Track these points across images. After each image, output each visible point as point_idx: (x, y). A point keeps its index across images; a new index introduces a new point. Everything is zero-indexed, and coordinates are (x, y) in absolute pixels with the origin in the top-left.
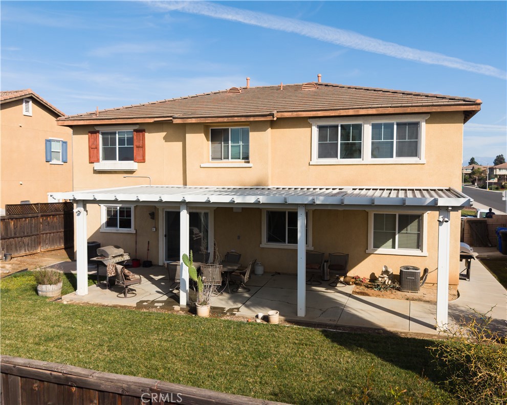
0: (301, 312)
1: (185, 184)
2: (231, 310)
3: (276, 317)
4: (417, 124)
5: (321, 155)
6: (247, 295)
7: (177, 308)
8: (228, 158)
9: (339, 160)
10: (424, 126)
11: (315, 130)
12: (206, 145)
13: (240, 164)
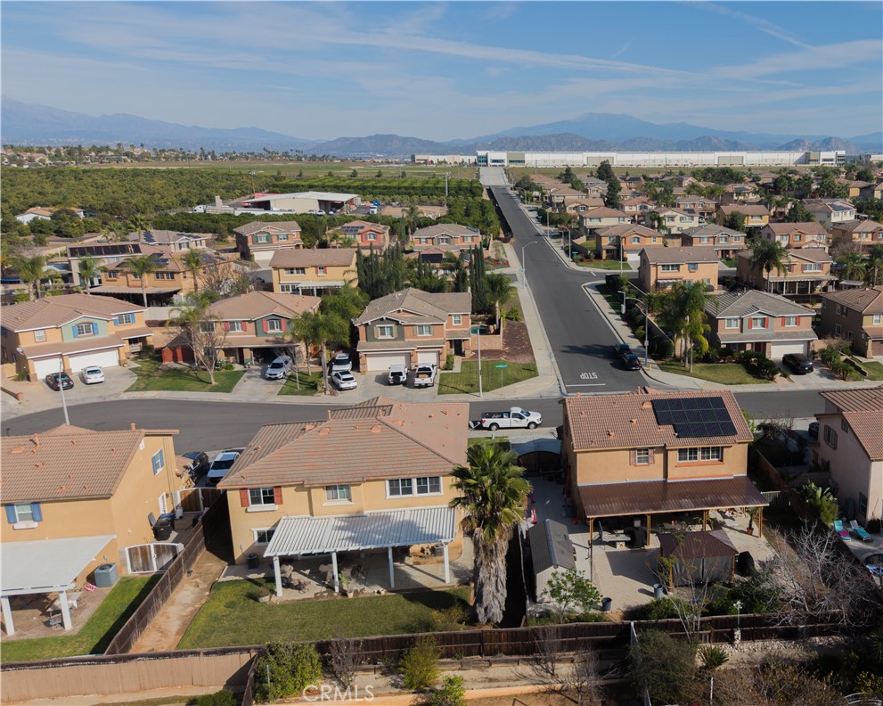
0: (393, 586)
1: (312, 514)
2: (361, 590)
3: (383, 592)
4: (438, 477)
5: (391, 494)
6: (363, 578)
7: (335, 594)
8: (337, 498)
9: (401, 496)
10: (441, 478)
11: (387, 482)
12: (324, 493)
13: (345, 502)
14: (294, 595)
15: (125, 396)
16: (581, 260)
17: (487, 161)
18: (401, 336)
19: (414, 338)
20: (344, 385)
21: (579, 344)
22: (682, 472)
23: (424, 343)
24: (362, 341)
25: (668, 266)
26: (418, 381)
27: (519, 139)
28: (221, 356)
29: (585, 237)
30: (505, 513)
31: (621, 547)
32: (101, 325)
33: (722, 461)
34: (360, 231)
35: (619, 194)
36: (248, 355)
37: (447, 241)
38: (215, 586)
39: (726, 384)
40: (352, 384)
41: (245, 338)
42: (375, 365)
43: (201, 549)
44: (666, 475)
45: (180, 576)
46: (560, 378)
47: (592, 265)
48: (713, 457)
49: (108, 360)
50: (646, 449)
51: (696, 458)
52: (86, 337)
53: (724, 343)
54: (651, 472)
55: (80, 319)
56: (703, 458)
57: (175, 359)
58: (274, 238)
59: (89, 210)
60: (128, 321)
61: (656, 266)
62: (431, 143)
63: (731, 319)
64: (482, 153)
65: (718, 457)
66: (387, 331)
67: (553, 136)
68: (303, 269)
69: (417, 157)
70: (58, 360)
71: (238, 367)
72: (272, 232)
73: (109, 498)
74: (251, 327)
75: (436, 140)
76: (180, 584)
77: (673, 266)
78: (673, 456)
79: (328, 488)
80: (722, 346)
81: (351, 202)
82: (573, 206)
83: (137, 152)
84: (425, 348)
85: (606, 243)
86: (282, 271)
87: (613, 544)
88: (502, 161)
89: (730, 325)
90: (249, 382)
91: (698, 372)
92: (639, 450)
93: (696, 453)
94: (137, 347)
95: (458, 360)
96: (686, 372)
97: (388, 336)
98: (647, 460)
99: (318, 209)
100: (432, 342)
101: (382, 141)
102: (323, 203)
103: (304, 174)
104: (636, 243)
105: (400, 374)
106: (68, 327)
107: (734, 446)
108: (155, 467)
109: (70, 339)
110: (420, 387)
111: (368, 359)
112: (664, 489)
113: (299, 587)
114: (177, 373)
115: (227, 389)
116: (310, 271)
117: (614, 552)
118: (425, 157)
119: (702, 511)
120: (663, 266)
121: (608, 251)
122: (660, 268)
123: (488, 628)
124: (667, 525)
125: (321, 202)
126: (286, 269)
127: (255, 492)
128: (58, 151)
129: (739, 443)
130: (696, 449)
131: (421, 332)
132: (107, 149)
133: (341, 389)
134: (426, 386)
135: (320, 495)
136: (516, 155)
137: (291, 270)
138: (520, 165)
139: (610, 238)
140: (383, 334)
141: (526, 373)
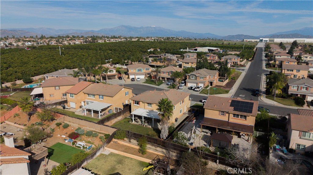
0: (153, 127)
1: (144, 108)
2: (147, 126)
3: (151, 127)
7: (142, 125)
12: (147, 105)
13: (150, 107)
14: (136, 123)
15: (141, 84)
16: (268, 67)
17: (262, 41)
18: (196, 79)
19: (199, 80)
20: (180, 88)
21: (247, 88)
22: (233, 120)
23: (201, 81)
24: (188, 79)
25: (289, 70)
26: (196, 89)
27: (279, 35)
28: (161, 79)
29: (273, 61)
30: (166, 114)
31: (209, 134)
32: (142, 70)
33: (246, 120)
34: (210, 56)
35: (294, 50)
36: (166, 79)
37: (230, 59)
38: (126, 118)
39: (284, 105)
40: (182, 88)
41: (166, 76)
42: (189, 85)
43: (128, 111)
44: (229, 120)
45: (121, 115)
46: (233, 95)
47: (271, 68)
48: (244, 118)
49: (142, 77)
50: (224, 112)
51: (238, 117)
52: (140, 72)
53: (290, 93)
54: (225, 118)
55: (139, 68)
56: (240, 118)
57: (154, 79)
58: (190, 57)
59: (161, 49)
60: (148, 70)
61: (285, 69)
62: (253, 37)
63: (294, 86)
64: (261, 39)
65: (245, 118)
66: (193, 77)
67: (291, 34)
68: (188, 63)
69: (244, 40)
70: (134, 76)
71: (163, 81)
72: (190, 55)
73: (113, 97)
74: (167, 73)
75: (254, 36)
76: (120, 116)
77: (291, 70)
78: (231, 116)
79: (148, 104)
80: (289, 94)
81: (217, 50)
82: (276, 52)
83: (180, 38)
84: (201, 83)
85: (277, 63)
86: (184, 63)
87: (207, 133)
88: (267, 41)
89: (293, 88)
90: (164, 85)
91: (277, 100)
92: (222, 112)
93: (238, 116)
94: (149, 75)
95: (210, 86)
96: (273, 100)
97: (193, 79)
98: (224, 115)
99: (208, 51)
100: (202, 81)
101: (239, 36)
102: (209, 50)
103: (211, 43)
104: (288, 63)
105: (192, 87)
106: (137, 70)
107: (250, 116)
108: (126, 95)
109: (137, 72)
110: (196, 91)
111: (188, 83)
112: (228, 123)
113: (137, 122)
114: (153, 81)
115: (158, 85)
116: (190, 64)
117: (207, 135)
118: (246, 40)
119: (233, 131)
120: (287, 70)
121: (277, 65)
122: (286, 70)
123: (163, 140)
124: (224, 133)
125: (209, 49)
126: (185, 63)
127: (135, 101)
128: (165, 38)
129: (251, 116)
130: (238, 115)
131: (201, 79)
132: (174, 38)
133: (179, 89)
134: (197, 91)
135: (146, 105)
136: (272, 39)
137: (186, 63)
138: (272, 42)
139: (279, 61)
140: (192, 78)
141: (225, 92)
